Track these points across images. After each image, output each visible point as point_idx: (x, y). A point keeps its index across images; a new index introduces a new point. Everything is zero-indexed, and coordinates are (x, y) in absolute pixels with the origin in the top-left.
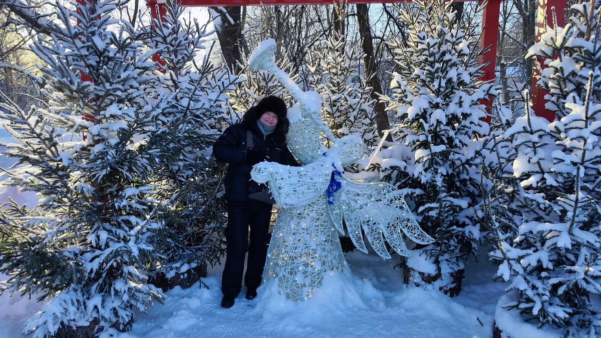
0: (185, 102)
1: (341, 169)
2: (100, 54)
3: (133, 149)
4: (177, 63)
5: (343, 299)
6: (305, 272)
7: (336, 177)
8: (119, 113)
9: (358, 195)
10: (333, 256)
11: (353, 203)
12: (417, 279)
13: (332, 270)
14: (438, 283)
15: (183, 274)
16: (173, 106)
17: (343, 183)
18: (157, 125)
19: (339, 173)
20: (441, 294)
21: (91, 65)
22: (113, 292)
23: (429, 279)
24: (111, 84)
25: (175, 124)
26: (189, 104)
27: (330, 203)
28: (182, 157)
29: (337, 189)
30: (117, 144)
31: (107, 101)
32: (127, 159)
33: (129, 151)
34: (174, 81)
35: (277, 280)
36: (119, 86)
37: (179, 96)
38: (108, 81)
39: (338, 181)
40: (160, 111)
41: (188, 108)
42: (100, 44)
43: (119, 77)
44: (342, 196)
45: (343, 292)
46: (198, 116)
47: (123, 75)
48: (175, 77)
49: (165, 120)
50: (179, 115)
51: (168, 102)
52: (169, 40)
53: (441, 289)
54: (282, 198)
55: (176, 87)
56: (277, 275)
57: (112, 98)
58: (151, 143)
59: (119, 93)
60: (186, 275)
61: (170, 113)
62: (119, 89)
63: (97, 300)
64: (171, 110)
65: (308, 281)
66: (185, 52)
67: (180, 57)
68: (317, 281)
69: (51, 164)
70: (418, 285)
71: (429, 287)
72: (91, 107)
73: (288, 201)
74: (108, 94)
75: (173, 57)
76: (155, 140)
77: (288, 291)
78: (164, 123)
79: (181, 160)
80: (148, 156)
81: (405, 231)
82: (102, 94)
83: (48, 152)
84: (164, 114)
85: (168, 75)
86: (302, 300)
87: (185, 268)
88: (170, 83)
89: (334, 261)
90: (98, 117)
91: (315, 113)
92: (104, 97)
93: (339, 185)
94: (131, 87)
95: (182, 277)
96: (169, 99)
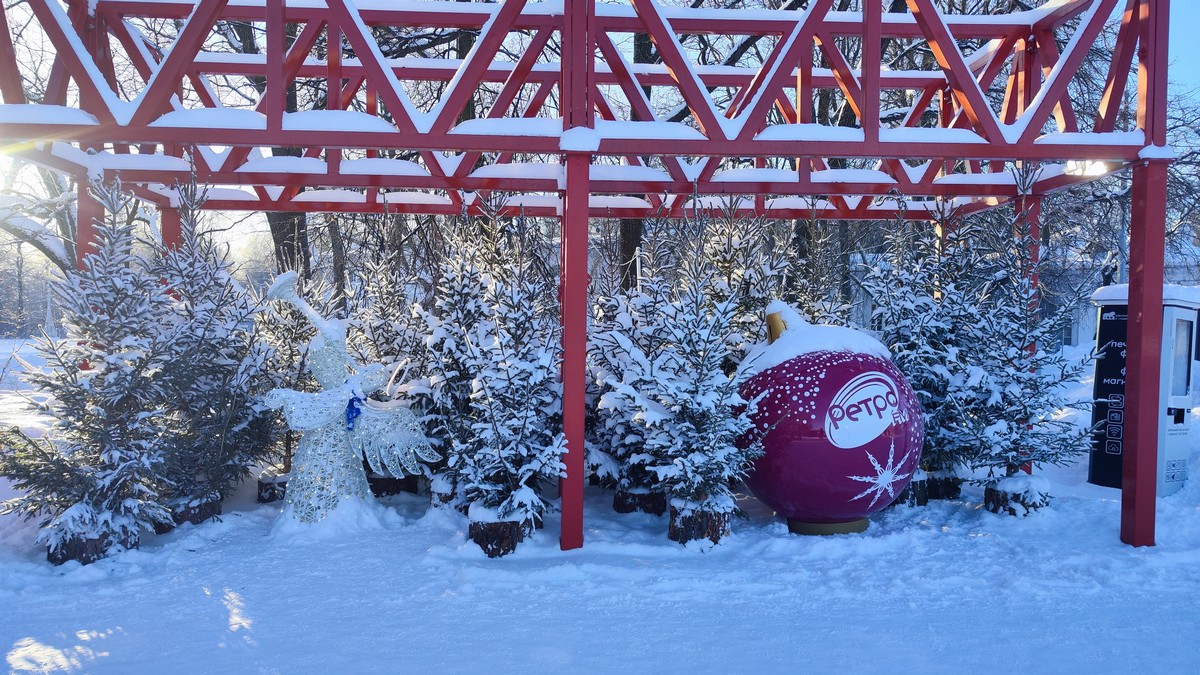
0: (200, 332)
1: (362, 396)
2: (118, 291)
3: (148, 375)
4: (193, 293)
5: (359, 520)
6: (320, 496)
7: (356, 404)
8: (136, 344)
9: (377, 420)
10: (352, 482)
11: (372, 429)
12: (436, 500)
13: (349, 494)
14: (454, 502)
15: (194, 508)
16: (187, 337)
17: (363, 409)
18: (171, 354)
19: (359, 400)
20: (456, 512)
21: (109, 301)
22: (122, 509)
23: (446, 499)
24: (127, 318)
25: (188, 354)
26: (204, 334)
27: (350, 429)
28: (195, 386)
29: (356, 416)
30: (134, 372)
31: (122, 333)
32: (143, 385)
33: (144, 377)
34: (189, 311)
35: (292, 505)
36: (135, 319)
37: (196, 325)
38: (125, 315)
39: (357, 407)
40: (174, 341)
41: (203, 338)
42: (119, 283)
43: (136, 311)
44: (362, 422)
45: (359, 515)
46: (213, 346)
47: (139, 310)
48: (190, 308)
49: (179, 349)
50: (193, 345)
51: (182, 333)
52: (184, 273)
53: (456, 507)
54: (294, 421)
55: (192, 317)
56: (293, 501)
57: (126, 329)
58: (165, 370)
59: (134, 326)
60: (197, 510)
61: (184, 343)
62: (134, 322)
63: (107, 515)
64: (185, 340)
65: (322, 504)
66: (203, 283)
67: (196, 288)
68: (334, 502)
69: (71, 389)
70: (436, 506)
71: (446, 506)
72: (106, 339)
73: (299, 424)
74: (123, 326)
75: (189, 287)
76: (169, 367)
77: (303, 514)
78: (177, 353)
79: (193, 389)
80: (161, 383)
81: (417, 451)
82: (117, 326)
83: (69, 379)
84: (177, 344)
85: (182, 306)
86: (316, 521)
87: (195, 503)
88: (185, 313)
89: (353, 486)
90: (112, 348)
91: (337, 341)
92: (118, 330)
93: (358, 411)
94: (146, 319)
95: (193, 512)
96: (183, 330)
